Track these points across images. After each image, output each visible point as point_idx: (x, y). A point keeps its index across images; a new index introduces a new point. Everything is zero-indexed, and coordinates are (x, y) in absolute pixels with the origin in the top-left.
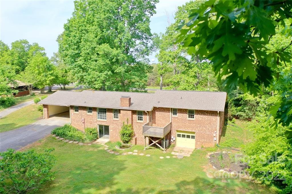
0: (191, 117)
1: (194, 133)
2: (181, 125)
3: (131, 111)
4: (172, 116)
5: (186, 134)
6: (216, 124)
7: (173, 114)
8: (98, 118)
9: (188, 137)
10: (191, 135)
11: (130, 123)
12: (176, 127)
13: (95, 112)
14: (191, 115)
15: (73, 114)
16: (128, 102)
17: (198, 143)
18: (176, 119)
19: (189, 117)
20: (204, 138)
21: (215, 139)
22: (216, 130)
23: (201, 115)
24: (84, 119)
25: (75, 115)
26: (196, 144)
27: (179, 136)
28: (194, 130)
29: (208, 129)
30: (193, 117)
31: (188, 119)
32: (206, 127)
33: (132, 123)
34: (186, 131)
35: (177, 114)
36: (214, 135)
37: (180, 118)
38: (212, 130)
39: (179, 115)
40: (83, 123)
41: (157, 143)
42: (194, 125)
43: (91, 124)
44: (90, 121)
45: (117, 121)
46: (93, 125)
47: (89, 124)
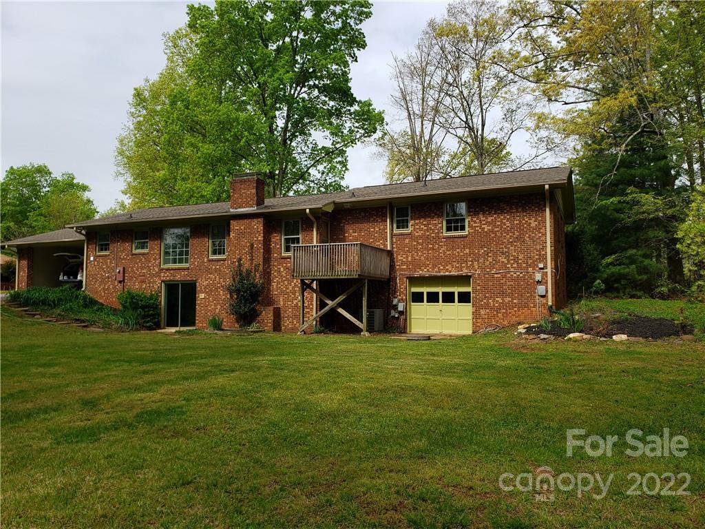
0: (456, 229)
1: (465, 280)
2: (422, 258)
3: (261, 220)
4: (392, 230)
5: (440, 290)
6: (543, 238)
7: (398, 227)
8: (166, 262)
9: (448, 298)
10: (456, 290)
11: (259, 259)
12: (405, 267)
13: (155, 242)
14: (456, 222)
15: (92, 259)
17: (482, 312)
18: (407, 241)
19: (449, 229)
20: (503, 294)
21: (541, 289)
22: (543, 258)
23: (490, 213)
24: (124, 268)
25: (98, 262)
26: (476, 315)
27: (418, 298)
28: (467, 267)
29: (516, 259)
30: (463, 228)
31: (445, 235)
32: (507, 256)
33: (267, 259)
34: (438, 274)
35: (411, 223)
36: (538, 277)
37: (420, 233)
38: (530, 261)
39: (414, 227)
40: (120, 282)
41: (340, 305)
42: (467, 251)
43: (144, 282)
44: (141, 274)
45: (222, 262)
46: (148, 285)
47: (137, 284)
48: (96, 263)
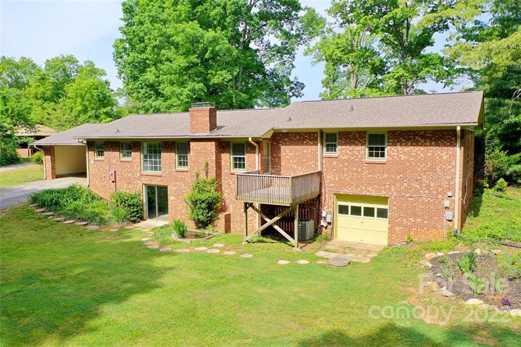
0: (377, 155)
1: (384, 200)
2: (348, 179)
3: (214, 143)
4: (323, 153)
5: (363, 205)
6: (453, 170)
7: (328, 150)
8: (146, 168)
9: (369, 212)
10: (376, 206)
11: (212, 175)
12: (333, 185)
13: (137, 153)
14: (377, 149)
15: (92, 162)
16: (208, 119)
17: (397, 228)
18: (335, 163)
19: (371, 155)
20: (415, 215)
21: (448, 215)
22: (451, 188)
23: (406, 145)
24: (115, 172)
25: (97, 165)
26: (391, 231)
27: (343, 210)
28: (385, 190)
29: (428, 187)
30: (383, 155)
31: (367, 160)
32: (419, 181)
33: (219, 175)
34: (361, 194)
35: (339, 148)
36: (447, 203)
37: (346, 157)
38: (440, 189)
39: (342, 151)
40: (113, 182)
42: (386, 176)
43: (130, 183)
44: (128, 177)
45: (186, 173)
46: (133, 186)
47: (125, 184)
48: (95, 166)
